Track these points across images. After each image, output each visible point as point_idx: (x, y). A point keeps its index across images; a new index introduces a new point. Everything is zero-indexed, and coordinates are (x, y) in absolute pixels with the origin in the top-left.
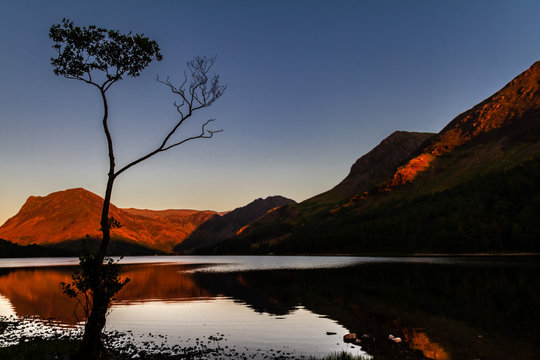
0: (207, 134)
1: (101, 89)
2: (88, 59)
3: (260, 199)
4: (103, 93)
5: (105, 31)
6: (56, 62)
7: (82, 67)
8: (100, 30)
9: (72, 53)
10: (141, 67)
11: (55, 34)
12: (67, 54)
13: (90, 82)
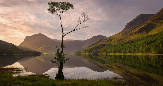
0: (85, 27)
1: (60, 16)
2: (56, 8)
3: (95, 36)
4: (60, 17)
5: (60, 3)
6: (48, 10)
7: (54, 10)
8: (59, 3)
9: (52, 8)
10: (68, 9)
11: (49, 4)
12: (51, 8)
13: (57, 14)
